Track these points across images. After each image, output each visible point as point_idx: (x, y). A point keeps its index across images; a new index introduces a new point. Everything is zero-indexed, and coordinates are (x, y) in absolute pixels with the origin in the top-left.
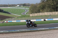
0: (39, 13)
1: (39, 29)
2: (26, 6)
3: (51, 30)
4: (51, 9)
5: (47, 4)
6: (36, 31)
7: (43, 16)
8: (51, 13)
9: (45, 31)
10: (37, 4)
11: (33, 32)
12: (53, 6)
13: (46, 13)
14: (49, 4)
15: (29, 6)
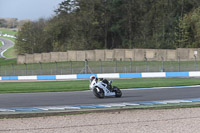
0: (48, 51)
1: (46, 109)
2: (6, 27)
3: (89, 115)
4: (90, 38)
5: (77, 21)
6: (37, 115)
7: (63, 65)
8: (89, 55)
9: (67, 117)
10: (41, 20)
11: (26, 120)
12: (97, 27)
13: (74, 52)
14: (84, 24)
15: (15, 27)
